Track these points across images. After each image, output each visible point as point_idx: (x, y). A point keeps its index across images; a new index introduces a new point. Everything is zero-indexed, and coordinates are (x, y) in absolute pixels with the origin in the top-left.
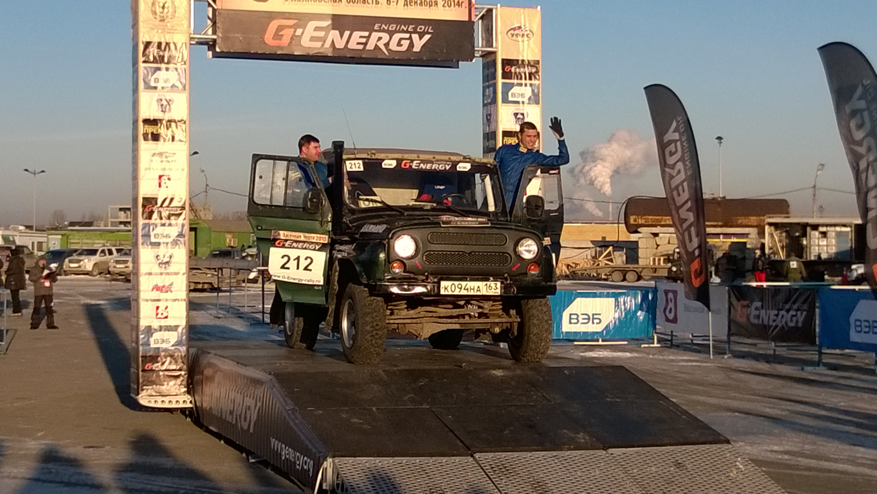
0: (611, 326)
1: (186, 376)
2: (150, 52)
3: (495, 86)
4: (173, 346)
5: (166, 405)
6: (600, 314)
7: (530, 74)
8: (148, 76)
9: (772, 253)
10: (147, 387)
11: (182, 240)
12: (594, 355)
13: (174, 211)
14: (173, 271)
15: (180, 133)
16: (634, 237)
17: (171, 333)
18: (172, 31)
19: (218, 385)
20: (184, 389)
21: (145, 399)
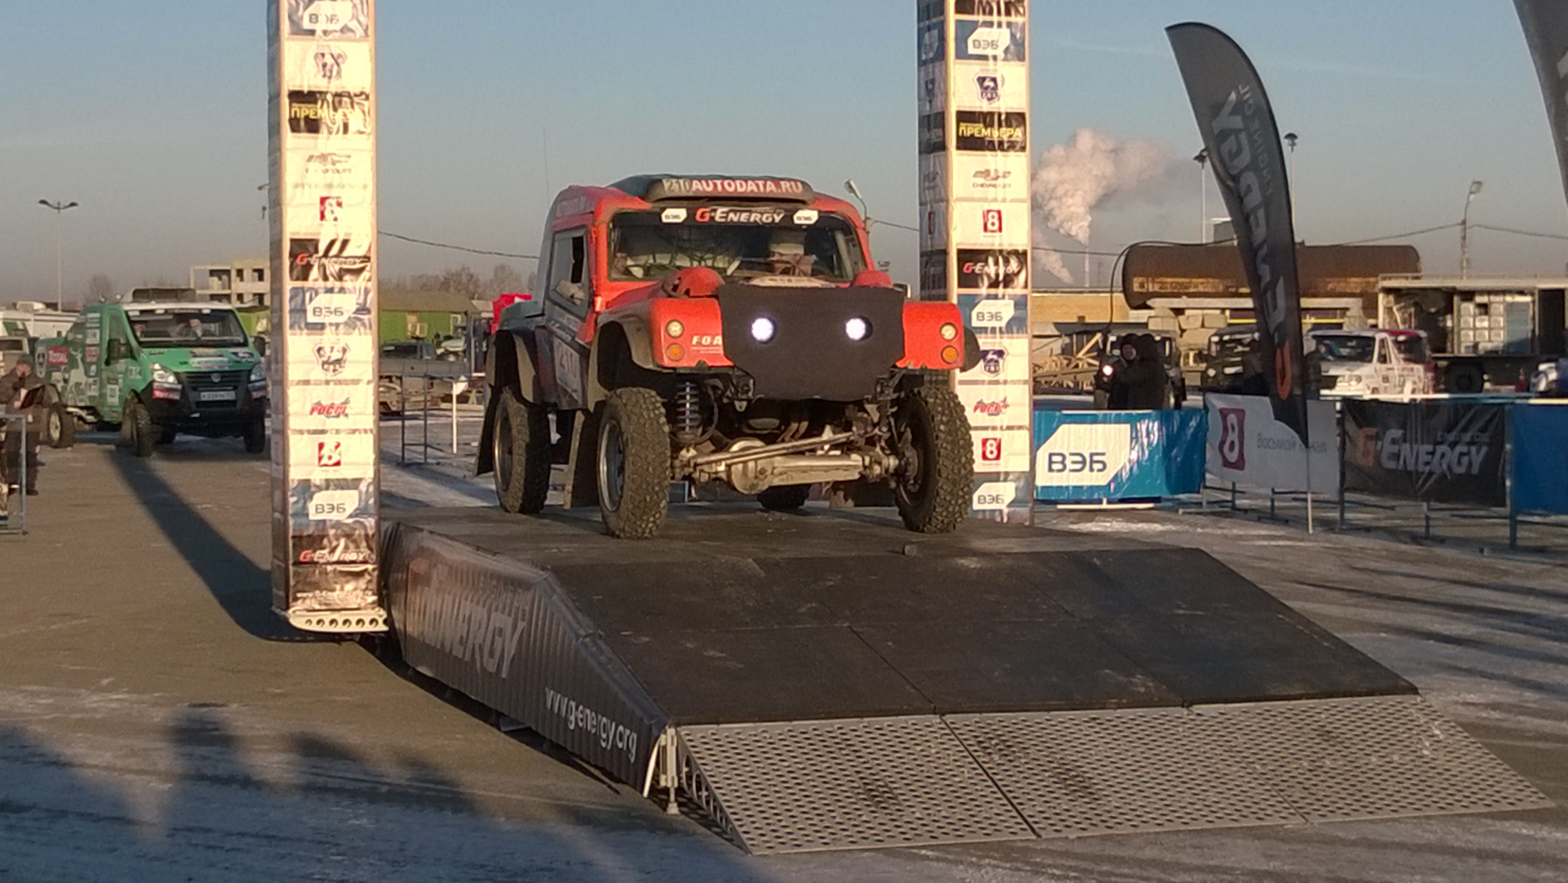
1: (376, 573)
3: (942, 27)
4: (350, 516)
5: (340, 628)
7: (1006, 3)
8: (298, 9)
10: (305, 595)
11: (365, 317)
13: (350, 263)
14: (349, 378)
15: (359, 117)
17: (346, 492)
19: (438, 591)
20: (372, 599)
21: (301, 616)
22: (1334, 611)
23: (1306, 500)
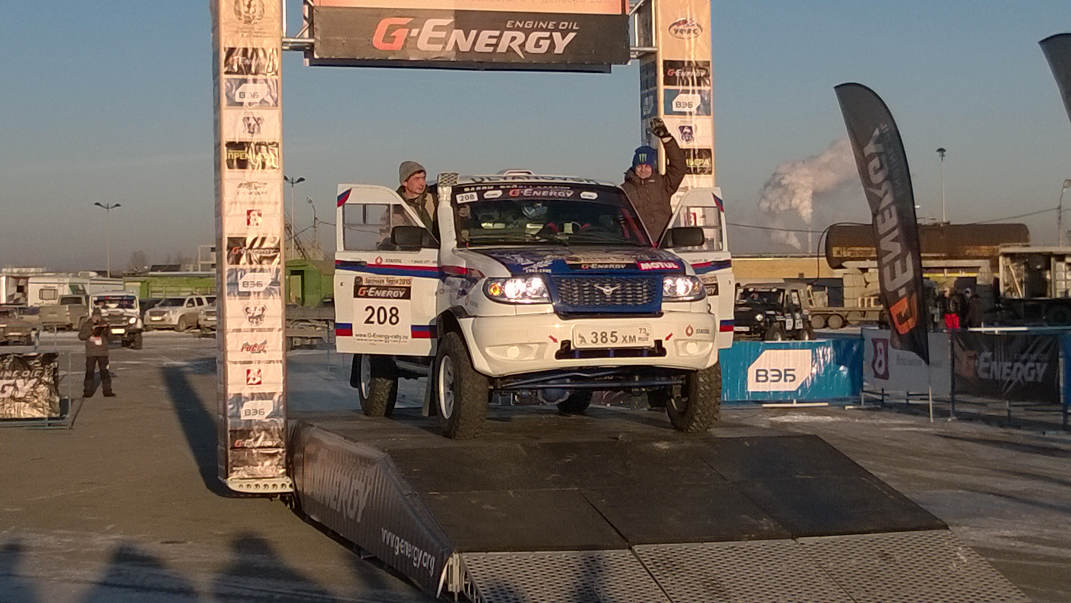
0: (808, 385)
1: (285, 454)
2: (233, 60)
3: (655, 94)
4: (267, 417)
5: (261, 490)
6: (793, 370)
7: (698, 78)
8: (232, 90)
9: (1009, 290)
10: (238, 469)
11: (277, 288)
12: (786, 421)
13: (267, 253)
14: (267, 327)
15: (271, 158)
16: (838, 273)
17: (265, 401)
18: (260, 34)
19: (321, 465)
20: (282, 471)
21: (236, 482)
23: (928, 400)
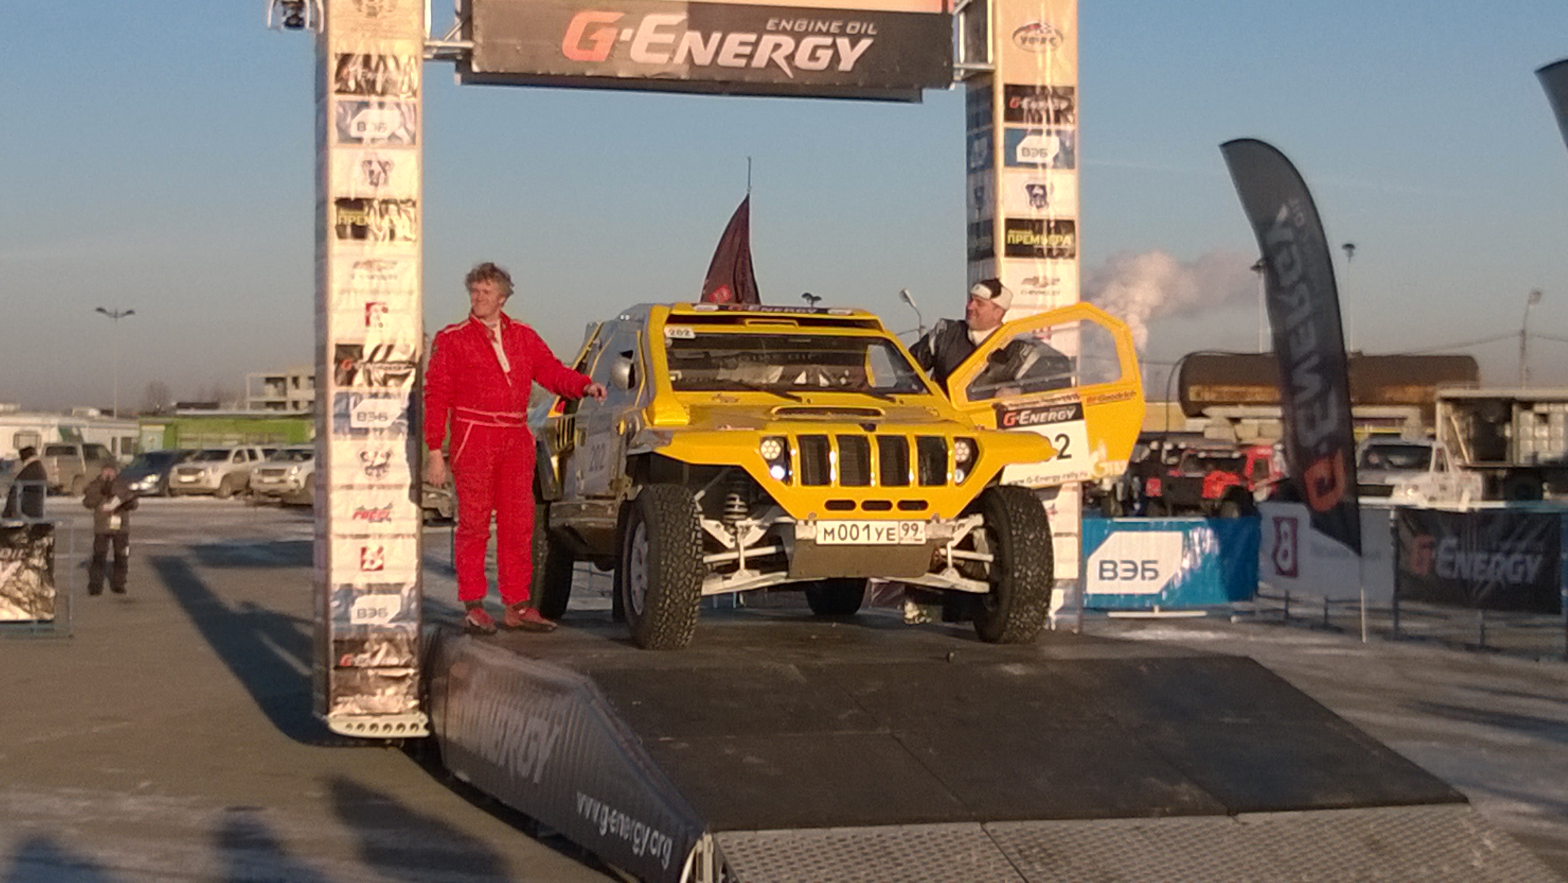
0: (1177, 585)
1: (418, 678)
2: (349, 73)
3: (991, 135)
4: (392, 621)
5: (380, 733)
6: (1155, 562)
7: (1057, 112)
8: (345, 117)
10: (346, 699)
12: (1146, 637)
13: (395, 369)
14: (390, 483)
15: (405, 225)
16: (1195, 425)
17: (388, 597)
18: (391, 34)
19: (476, 696)
20: (414, 703)
21: (341, 721)
22: (1386, 719)
23: (1359, 609)
